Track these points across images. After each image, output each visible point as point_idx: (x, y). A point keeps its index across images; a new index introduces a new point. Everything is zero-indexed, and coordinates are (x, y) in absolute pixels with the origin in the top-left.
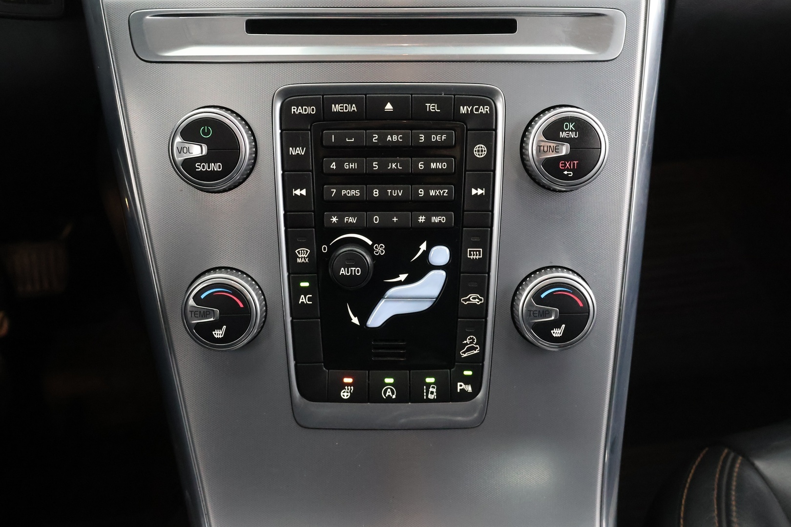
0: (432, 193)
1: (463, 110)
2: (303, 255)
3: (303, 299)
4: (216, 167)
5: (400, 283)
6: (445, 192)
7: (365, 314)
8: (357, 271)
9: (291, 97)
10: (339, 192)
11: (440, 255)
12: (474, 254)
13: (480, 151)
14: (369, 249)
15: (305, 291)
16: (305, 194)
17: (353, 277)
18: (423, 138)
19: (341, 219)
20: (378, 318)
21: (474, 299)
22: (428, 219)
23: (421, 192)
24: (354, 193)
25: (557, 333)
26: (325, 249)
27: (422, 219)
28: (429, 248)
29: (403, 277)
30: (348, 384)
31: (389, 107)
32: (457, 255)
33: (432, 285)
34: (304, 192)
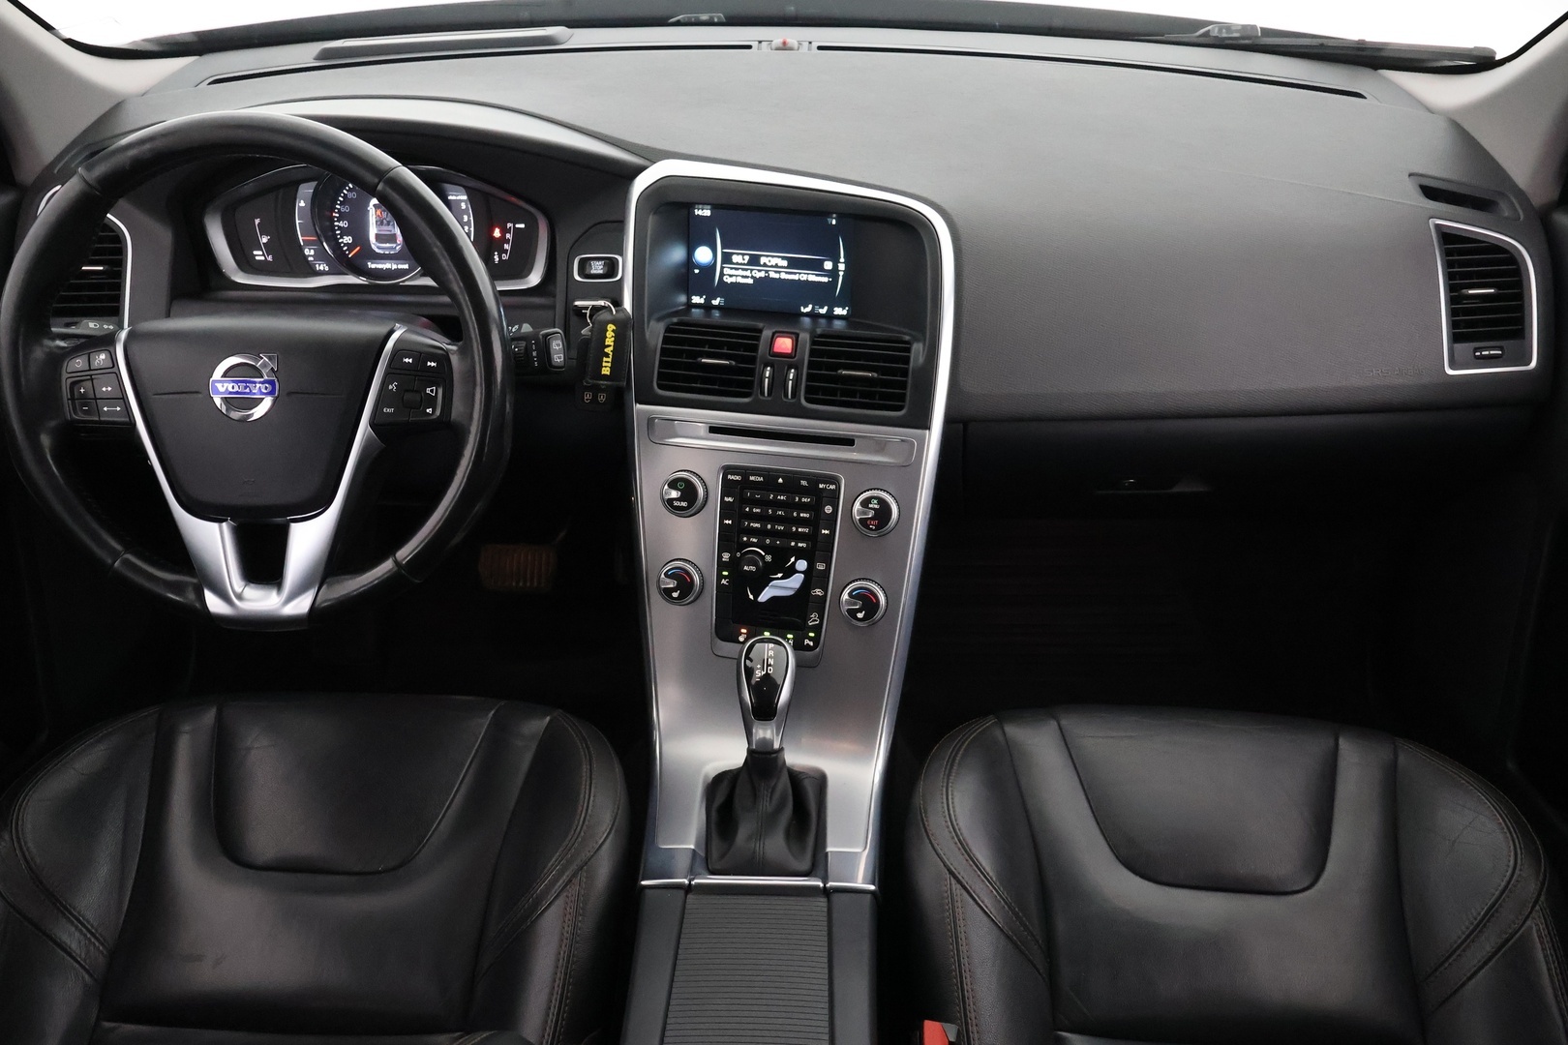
0: (800, 530)
1: (821, 486)
2: (726, 556)
3: (724, 582)
4: (684, 504)
5: (778, 579)
6: (807, 530)
7: (757, 593)
8: (753, 568)
9: (727, 470)
10: (749, 524)
11: (802, 565)
12: (821, 567)
13: (828, 509)
14: (763, 558)
15: (725, 577)
16: (731, 524)
17: (751, 571)
18: (797, 499)
19: (749, 539)
20: (763, 597)
21: (818, 592)
22: (796, 544)
23: (794, 529)
24: (757, 525)
25: (860, 615)
26: (738, 555)
27: (793, 544)
28: (796, 560)
29: (780, 575)
30: (744, 633)
31: (780, 480)
32: (811, 566)
33: (796, 581)
34: (731, 522)
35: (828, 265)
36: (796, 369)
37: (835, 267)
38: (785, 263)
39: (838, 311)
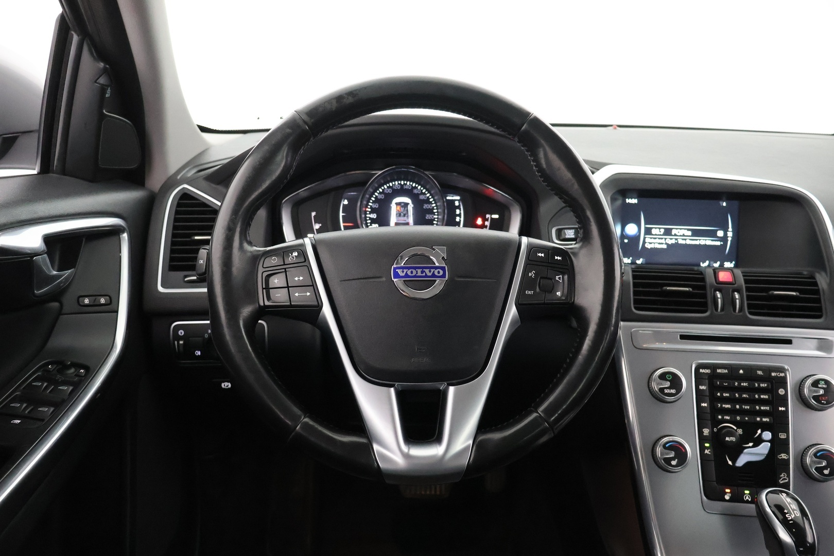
0: (762, 408)
1: (773, 374)
2: (706, 432)
3: (707, 452)
4: (673, 391)
5: (749, 447)
6: (768, 408)
7: (734, 461)
8: (733, 439)
9: (699, 365)
11: (767, 435)
12: (782, 436)
13: (781, 392)
14: (735, 431)
15: (707, 448)
17: (731, 441)
18: (756, 385)
19: (723, 417)
20: (741, 462)
21: (784, 456)
22: (761, 419)
23: (758, 408)
24: (728, 406)
25: (826, 472)
26: (715, 430)
27: (758, 419)
28: (762, 432)
29: (751, 444)
30: (728, 493)
31: (741, 371)
32: (775, 436)
33: (764, 449)
34: (706, 405)
35: (720, 233)
36: (738, 291)
37: (725, 234)
38: (690, 233)
39: (728, 265)
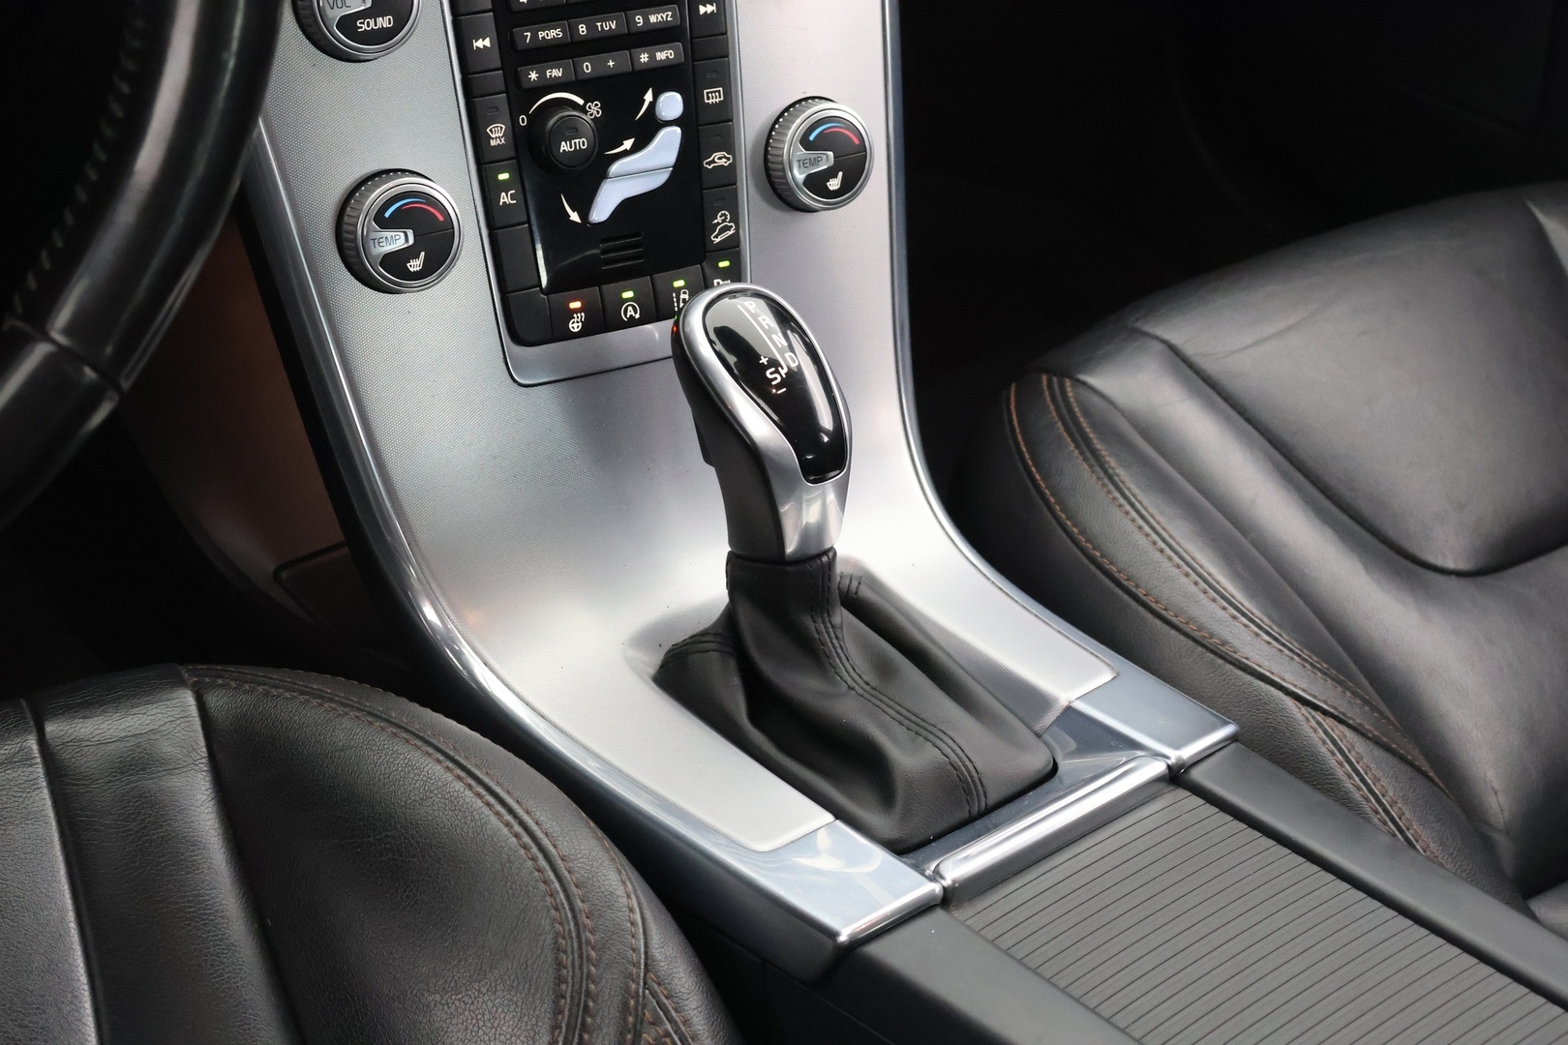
0: (653, 19)
2: (497, 134)
3: (505, 198)
4: (384, 22)
5: (626, 153)
6: (668, 16)
7: (584, 206)
8: (581, 143)
10: (535, 36)
11: (671, 104)
12: (713, 97)
14: (583, 109)
15: (505, 186)
16: (489, 45)
17: (577, 152)
19: (542, 74)
20: (603, 207)
21: (719, 159)
22: (652, 57)
23: (639, 20)
24: (554, 34)
26: (523, 120)
27: (644, 58)
28: (656, 96)
29: (628, 144)
30: (576, 311)
32: (692, 102)
33: (666, 146)
34: (487, 42)
